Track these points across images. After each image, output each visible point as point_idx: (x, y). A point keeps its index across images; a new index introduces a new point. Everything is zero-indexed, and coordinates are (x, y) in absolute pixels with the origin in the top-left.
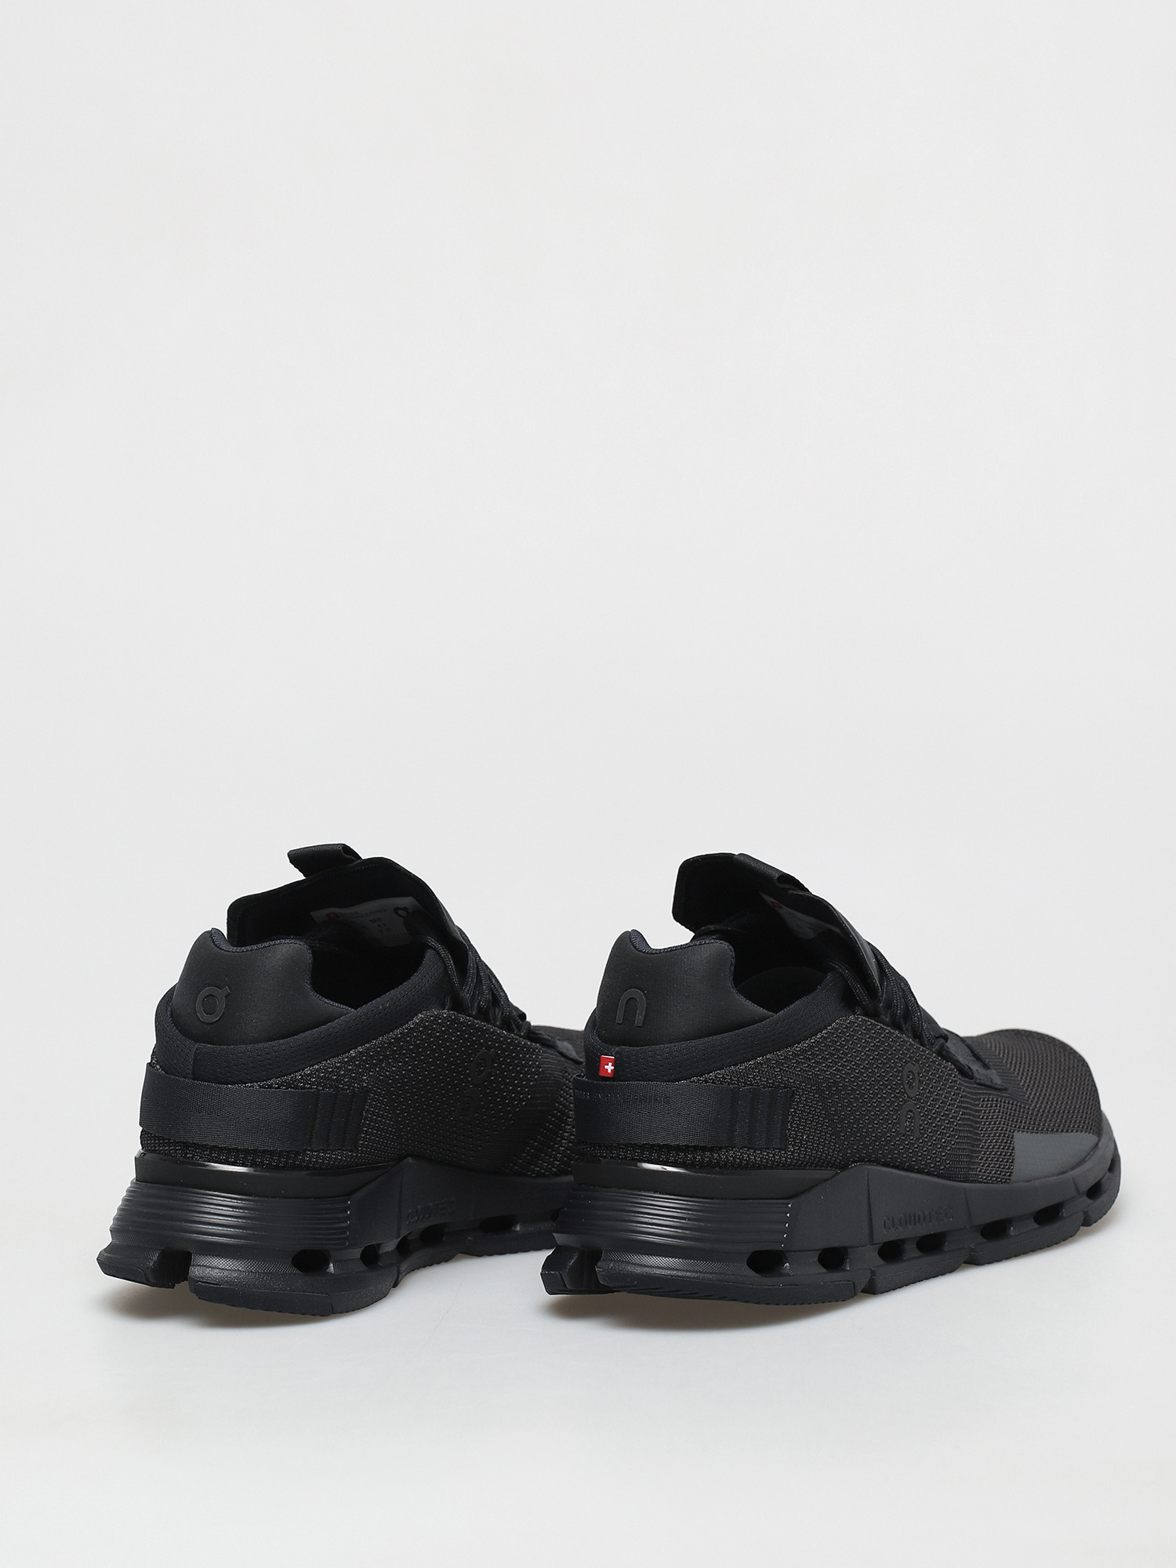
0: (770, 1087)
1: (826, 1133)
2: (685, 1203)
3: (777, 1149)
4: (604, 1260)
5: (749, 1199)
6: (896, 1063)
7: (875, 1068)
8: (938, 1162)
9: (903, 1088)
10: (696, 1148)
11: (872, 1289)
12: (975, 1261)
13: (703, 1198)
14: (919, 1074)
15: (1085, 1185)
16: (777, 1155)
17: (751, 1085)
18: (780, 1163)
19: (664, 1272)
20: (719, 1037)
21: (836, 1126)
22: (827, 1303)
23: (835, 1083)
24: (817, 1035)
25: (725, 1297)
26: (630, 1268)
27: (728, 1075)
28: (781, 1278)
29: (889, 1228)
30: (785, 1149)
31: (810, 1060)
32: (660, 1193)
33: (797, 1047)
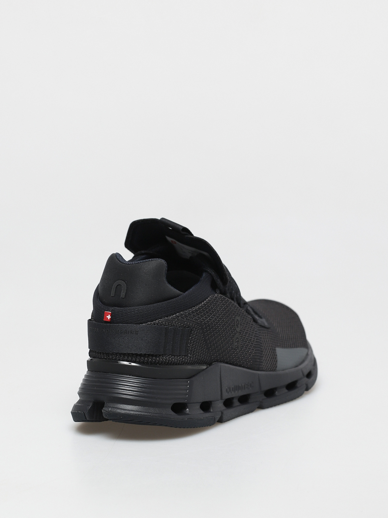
0: (182, 327)
1: (204, 348)
2: (144, 380)
3: (184, 356)
4: (106, 407)
5: (172, 379)
6: (232, 316)
7: (224, 318)
8: (248, 361)
9: (235, 328)
10: (149, 355)
11: (221, 421)
12: (262, 407)
13: (152, 378)
14: (240, 321)
15: (306, 372)
16: (184, 358)
17: (173, 326)
18: (185, 362)
19: (135, 413)
20: (160, 304)
21: (208, 345)
22: (204, 427)
23: (209, 326)
24: (201, 303)
25: (162, 425)
26: (119, 411)
27: (164, 321)
28: (186, 416)
29: (228, 392)
30: (187, 356)
31: (199, 314)
32: (132, 376)
33: (193, 309)
